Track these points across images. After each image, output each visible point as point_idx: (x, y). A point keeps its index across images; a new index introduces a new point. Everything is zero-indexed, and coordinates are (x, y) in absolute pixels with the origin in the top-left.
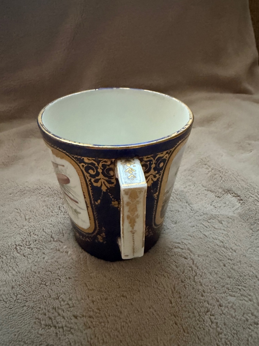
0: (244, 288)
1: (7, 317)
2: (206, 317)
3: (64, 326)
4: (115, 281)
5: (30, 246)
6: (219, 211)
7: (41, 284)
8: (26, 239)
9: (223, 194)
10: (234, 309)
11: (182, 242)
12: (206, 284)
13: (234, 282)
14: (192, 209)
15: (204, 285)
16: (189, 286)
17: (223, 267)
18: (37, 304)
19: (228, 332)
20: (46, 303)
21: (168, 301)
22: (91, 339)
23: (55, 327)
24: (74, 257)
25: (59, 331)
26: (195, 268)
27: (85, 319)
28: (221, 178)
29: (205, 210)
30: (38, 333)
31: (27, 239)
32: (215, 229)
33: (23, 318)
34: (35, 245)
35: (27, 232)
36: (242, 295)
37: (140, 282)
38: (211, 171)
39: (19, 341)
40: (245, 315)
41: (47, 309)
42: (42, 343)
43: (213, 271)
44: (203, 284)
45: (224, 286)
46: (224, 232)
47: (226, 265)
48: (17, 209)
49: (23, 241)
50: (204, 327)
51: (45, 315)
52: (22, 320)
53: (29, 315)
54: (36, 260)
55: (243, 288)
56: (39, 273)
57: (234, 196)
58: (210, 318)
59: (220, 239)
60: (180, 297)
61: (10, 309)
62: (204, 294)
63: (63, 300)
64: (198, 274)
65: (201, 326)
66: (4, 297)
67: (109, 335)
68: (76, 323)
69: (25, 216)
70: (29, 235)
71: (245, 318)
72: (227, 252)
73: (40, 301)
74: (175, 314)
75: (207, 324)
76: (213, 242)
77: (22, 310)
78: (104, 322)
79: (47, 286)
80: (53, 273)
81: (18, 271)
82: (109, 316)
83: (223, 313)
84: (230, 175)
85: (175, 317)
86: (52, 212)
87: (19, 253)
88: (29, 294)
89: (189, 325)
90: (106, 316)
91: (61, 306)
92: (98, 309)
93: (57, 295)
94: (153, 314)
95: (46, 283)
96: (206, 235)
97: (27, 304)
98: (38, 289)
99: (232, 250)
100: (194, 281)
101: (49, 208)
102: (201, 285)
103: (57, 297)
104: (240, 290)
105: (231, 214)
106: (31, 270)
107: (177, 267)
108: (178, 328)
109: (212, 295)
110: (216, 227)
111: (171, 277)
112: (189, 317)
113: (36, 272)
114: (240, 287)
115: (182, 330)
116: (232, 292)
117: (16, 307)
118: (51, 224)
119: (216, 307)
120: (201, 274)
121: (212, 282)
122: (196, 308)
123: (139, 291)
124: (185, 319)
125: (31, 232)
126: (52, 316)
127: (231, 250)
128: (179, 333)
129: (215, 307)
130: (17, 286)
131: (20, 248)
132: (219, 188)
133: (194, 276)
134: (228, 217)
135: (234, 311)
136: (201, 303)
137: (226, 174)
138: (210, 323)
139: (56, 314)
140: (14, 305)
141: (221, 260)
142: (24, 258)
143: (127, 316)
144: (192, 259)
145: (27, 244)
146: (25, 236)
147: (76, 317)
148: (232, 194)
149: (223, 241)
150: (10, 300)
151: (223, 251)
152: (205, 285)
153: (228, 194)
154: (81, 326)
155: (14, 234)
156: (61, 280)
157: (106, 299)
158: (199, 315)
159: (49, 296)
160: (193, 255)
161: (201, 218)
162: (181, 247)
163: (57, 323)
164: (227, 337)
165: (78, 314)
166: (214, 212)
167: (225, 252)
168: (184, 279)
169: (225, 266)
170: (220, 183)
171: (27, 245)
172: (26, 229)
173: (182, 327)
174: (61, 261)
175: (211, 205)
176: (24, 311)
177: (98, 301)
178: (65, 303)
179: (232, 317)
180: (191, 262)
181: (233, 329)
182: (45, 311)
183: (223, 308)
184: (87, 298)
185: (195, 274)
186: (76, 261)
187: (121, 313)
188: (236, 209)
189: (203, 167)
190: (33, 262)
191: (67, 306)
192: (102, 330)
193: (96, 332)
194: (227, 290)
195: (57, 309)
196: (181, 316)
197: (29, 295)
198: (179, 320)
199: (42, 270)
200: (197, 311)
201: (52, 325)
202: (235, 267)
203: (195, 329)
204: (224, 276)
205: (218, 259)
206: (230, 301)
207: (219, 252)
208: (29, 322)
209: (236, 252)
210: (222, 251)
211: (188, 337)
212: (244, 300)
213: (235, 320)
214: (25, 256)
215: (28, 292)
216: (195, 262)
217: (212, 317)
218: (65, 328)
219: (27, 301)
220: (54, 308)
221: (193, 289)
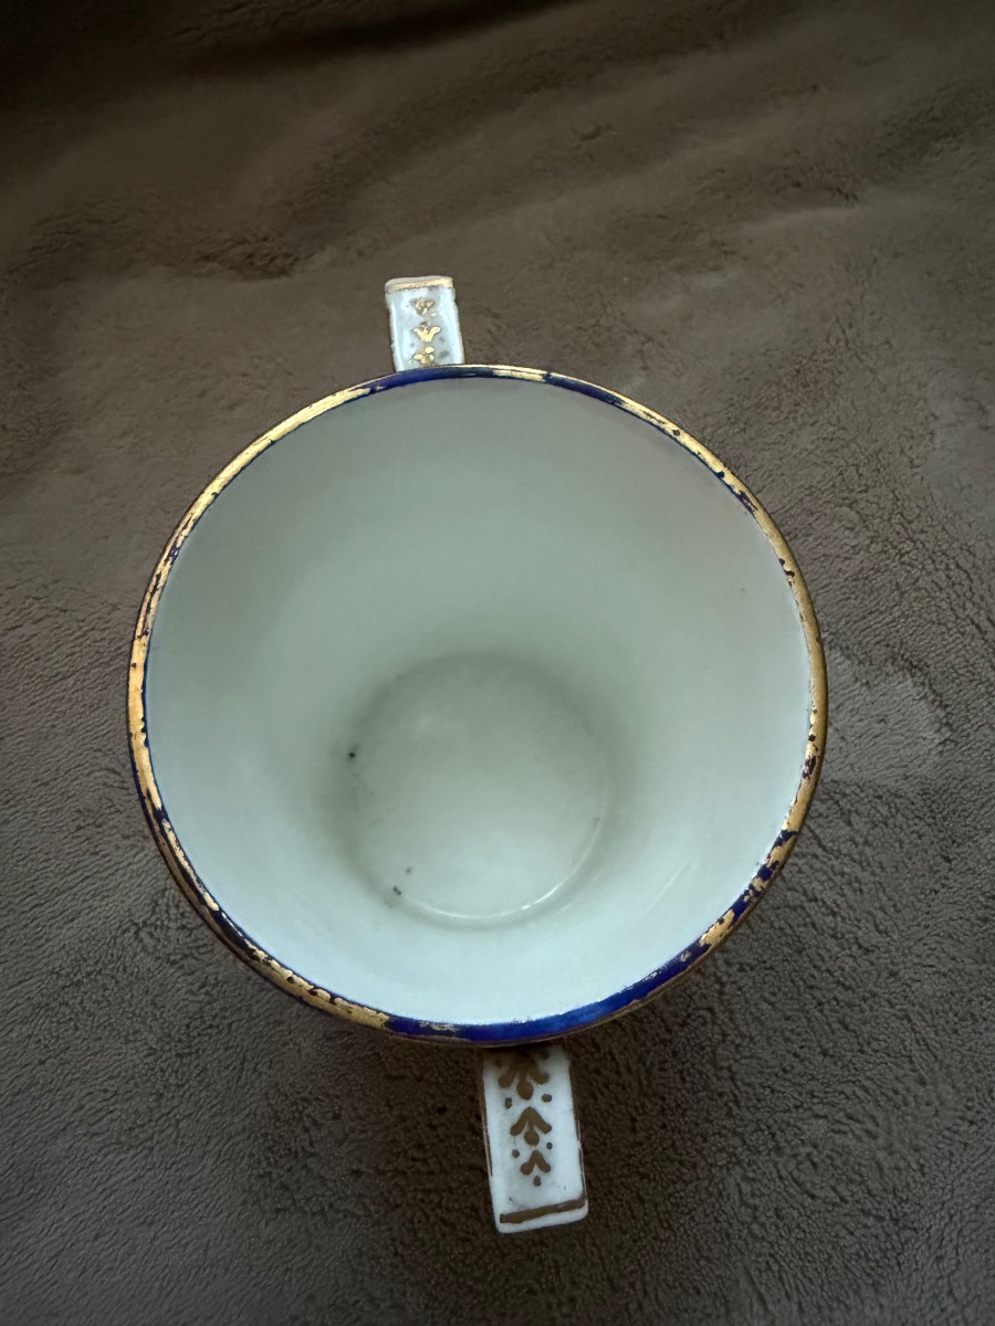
0: (861, 1095)
2: (729, 1184)
10: (813, 1164)
12: (748, 1080)
15: (739, 1082)
16: (694, 1076)
40: (841, 1188)
44: (738, 1076)
55: (858, 1091)
58: (739, 1189)
71: (839, 1195)
72: (838, 957)
99: (860, 947)
104: (847, 1097)
114: (849, 1090)
116: (823, 1104)
120: (738, 1040)
134: (879, 797)
140: (175, 1156)
141: (811, 989)
151: (829, 952)
152: (742, 1081)
167: (834, 956)
178: (323, 1132)
183: (782, 1161)
194: (808, 1099)
202: (854, 1019)
204: (810, 1048)
207: (813, 953)
210: (823, 952)
212: (852, 1132)
221: (706, 1087)
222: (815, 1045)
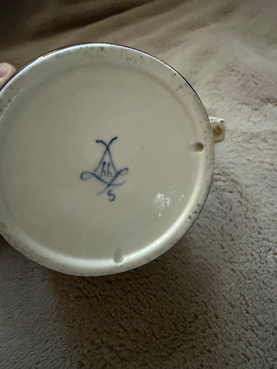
3: (97, 294)
6: (259, 127)
9: (262, 105)
11: (224, 173)
21: (220, 246)
22: (134, 305)
23: (88, 297)
25: (94, 301)
26: (244, 202)
29: (243, 128)
30: (68, 307)
32: (259, 151)
38: (242, 78)
43: (268, 203)
46: (271, 152)
50: (268, 269)
51: (72, 285)
59: (269, 162)
60: (233, 240)
62: (261, 231)
64: (250, 209)
65: (264, 269)
67: (155, 296)
68: (112, 290)
74: (230, 260)
75: (272, 266)
76: (261, 166)
78: (146, 283)
82: (150, 275)
84: (268, 78)
85: (232, 264)
89: (250, 270)
90: (146, 276)
94: (203, 264)
96: (250, 159)
100: (246, 218)
102: (256, 221)
107: (221, 204)
108: (237, 275)
109: (271, 230)
110: (261, 147)
111: (215, 218)
112: (248, 261)
115: (242, 278)
121: (268, 215)
122: (255, 249)
124: (244, 264)
126: (80, 286)
128: (239, 282)
132: (255, 98)
133: (244, 211)
136: (260, 242)
137: (262, 79)
144: (239, 192)
148: (273, 103)
149: (272, 163)
153: (268, 104)
154: (118, 292)
158: (259, 256)
160: (239, 187)
161: (240, 139)
162: (223, 179)
163: (89, 292)
166: (255, 130)
168: (233, 218)
170: (255, 91)
173: (242, 273)
175: (249, 121)
180: (238, 196)
185: (246, 209)
187: (163, 269)
189: (230, 75)
192: (145, 293)
193: (138, 297)
196: (238, 261)
198: (237, 266)
200: (257, 252)
201: (82, 296)
203: (257, 273)
205: (271, 186)
211: (251, 283)
216: (244, 195)
218: (99, 297)
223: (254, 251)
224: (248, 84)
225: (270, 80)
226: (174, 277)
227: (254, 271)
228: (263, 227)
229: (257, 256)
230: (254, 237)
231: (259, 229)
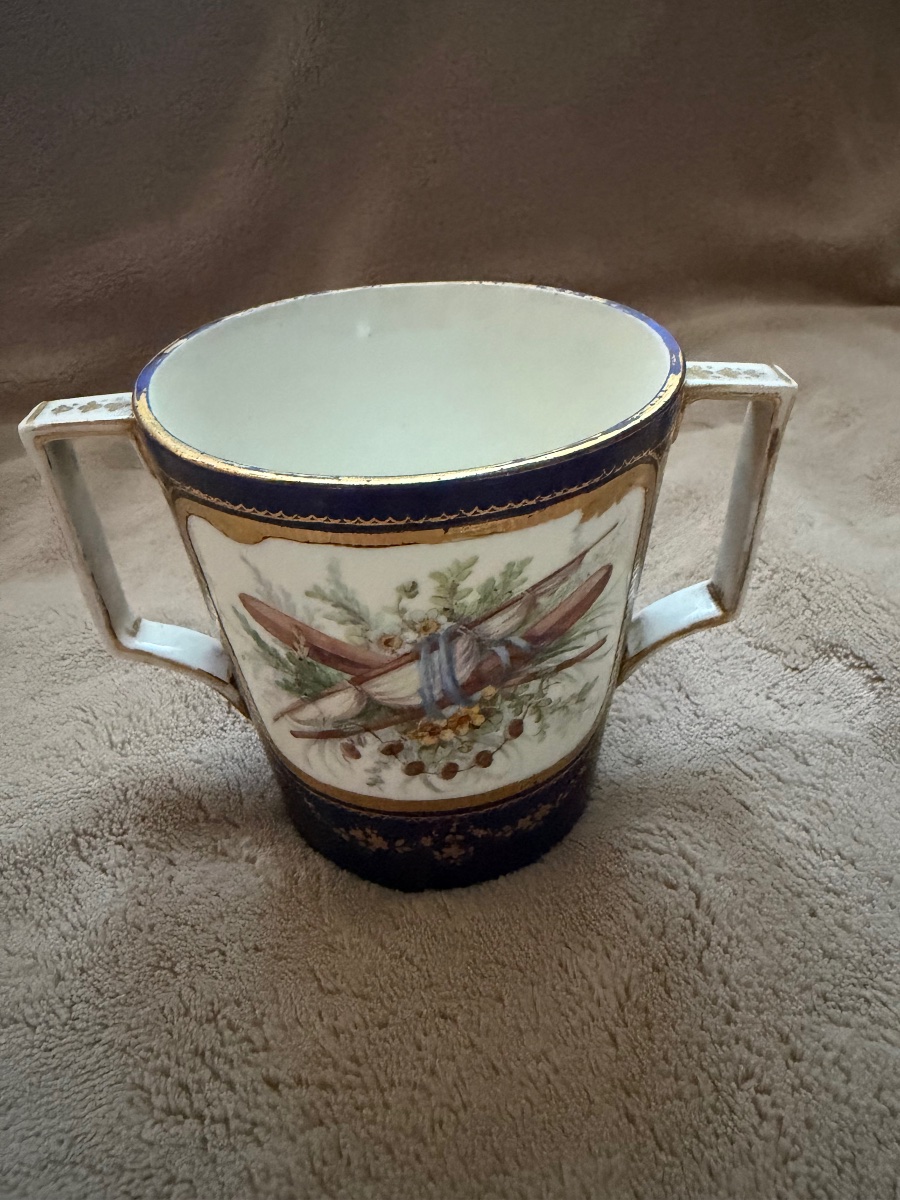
0: (885, 997)
1: (34, 1079)
2: (742, 1099)
3: (230, 1113)
4: (416, 960)
5: (125, 836)
6: (795, 717)
7: (159, 968)
8: (109, 812)
9: (813, 660)
10: (843, 1069)
11: (661, 829)
12: (743, 980)
13: (848, 972)
14: (700, 713)
15: (734, 983)
16: (679, 984)
17: (805, 917)
18: (141, 1038)
19: (819, 1153)
20: (170, 1033)
21: (605, 1035)
22: (325, 1163)
23: (201, 1117)
24: (276, 876)
25: (214, 1133)
26: (703, 920)
27: (305, 1094)
28: (804, 601)
29: (746, 713)
30: (139, 1136)
31: (113, 812)
32: (780, 784)
33: (89, 1084)
34: (144, 834)
35: (114, 788)
36: (874, 1020)
37: (504, 966)
38: (771, 578)
39: (74, 1164)
40: (885, 1095)
41: (172, 1053)
42: (153, 1171)
43: (771, 934)
44: (732, 977)
45: (808, 988)
46: (813, 794)
47: (820, 912)
48: (85, 711)
49: (100, 817)
50: (733, 1131)
51: (166, 1073)
52: (86, 1092)
53: (111, 1073)
54: (142, 886)
55: (879, 994)
56: (152, 928)
57: (852, 666)
58: (755, 1101)
59: (798, 820)
60: (649, 1026)
61: (46, 1050)
62: (734, 1014)
63: (231, 1026)
64: (713, 943)
65: (722, 1130)
66: (29, 1011)
67: (390, 1151)
68: (273, 1107)
69: (110, 735)
70: (122, 798)
71: (885, 1103)
72: (821, 866)
73: (148, 1027)
74: (627, 1083)
75: (745, 1124)
76: (773, 828)
77: (89, 1057)
78: (372, 1107)
79: (176, 974)
80: (198, 932)
81: (79, 920)
82: (392, 1084)
83: (802, 1084)
84: (840, 590)
85: (628, 1094)
86: (204, 722)
87: (84, 860)
88: (113, 1001)
89: (676, 1125)
90: (379, 1086)
91: (223, 1044)
92: (355, 1060)
93: (209, 1008)
94: (549, 1081)
95: (174, 965)
96: (748, 803)
97: (106, 1036)
98: (146, 987)
99: (843, 858)
100: (701, 969)
101: (195, 708)
102: (725, 982)
103: (211, 1015)
104: (867, 1001)
105: (839, 730)
106: (125, 919)
107: (638, 916)
108: (638, 1132)
109: (764, 1017)
110: (786, 776)
111: (615, 953)
112: (679, 1096)
113: (142, 926)
114: (868, 993)
115: (651, 1144)
116: (840, 1008)
117: (68, 1046)
118: (198, 762)
119: (779, 1061)
120: (725, 941)
121: (764, 971)
122: (705, 1063)
123: (500, 999)
124: (664, 1103)
125: (127, 790)
126: (189, 1079)
127: (837, 857)
128: (639, 1153)
129: (773, 1062)
130: (74, 974)
131: (89, 843)
132: (799, 639)
133: (698, 948)
134: (831, 742)
135: (843, 1076)
136: (725, 1048)
137: (825, 588)
138: (756, 1120)
139: (206, 1074)
140: (61, 1039)
141: (799, 895)
142: (103, 875)
143: (455, 1085)
144: (693, 889)
145: (114, 830)
146: (107, 800)
147: (273, 1084)
148: (845, 661)
149: (808, 825)
150: (47, 1022)
151: (809, 862)
152: (738, 982)
153: (830, 658)
154: (289, 1117)
155: (69, 794)
156: (228, 954)
157: (383, 1025)
158: (716, 1089)
159: (182, 1011)
160: (697, 875)
161: (729, 743)
162: (657, 846)
163: (208, 1104)
164: (816, 1169)
165: (281, 1075)
166: (781, 724)
167: (817, 865)
168: (663, 962)
169: (813, 914)
170: (802, 618)
171: (114, 835)
172: (111, 779)
173: (652, 1130)
174: (229, 890)
176: (93, 1059)
177: (354, 1030)
178: (238, 1035)
179: (836, 1097)
180: (689, 900)
181: (842, 1143)
182: (166, 1061)
183: (803, 1067)
184: (314, 1017)
185: (704, 942)
186: (282, 892)
187: (433, 1072)
188: (859, 714)
190: (131, 891)
191: (245, 1045)
192: (363, 1134)
193: (342, 1141)
194: (821, 1002)
195: (208, 1054)
196: (649, 1090)
197: (114, 1006)
198: (643, 1106)
199: (162, 919)
200: (709, 1073)
201: (188, 1111)
202: (854, 921)
203: (697, 1137)
204: (810, 949)
205: (790, 891)
206: (832, 1042)
207: (792, 863)
208: (110, 1097)
209: (857, 864)
210: (804, 862)
211: (672, 1165)
212: (885, 1038)
213: (847, 1112)
214: (104, 871)
215: (111, 994)
216: (705, 901)
217: (763, 1098)
218: (234, 1124)
219: (106, 1027)
220: (199, 1053)
221: (696, 994)
222: (816, 947)
223: (703, 1069)
224: (786, 596)
225: (845, 596)
226: (457, 1103)
227: (690, 1130)
228: (742, 1004)
229: (706, 1087)
230: (712, 1028)
231: (728, 1007)
